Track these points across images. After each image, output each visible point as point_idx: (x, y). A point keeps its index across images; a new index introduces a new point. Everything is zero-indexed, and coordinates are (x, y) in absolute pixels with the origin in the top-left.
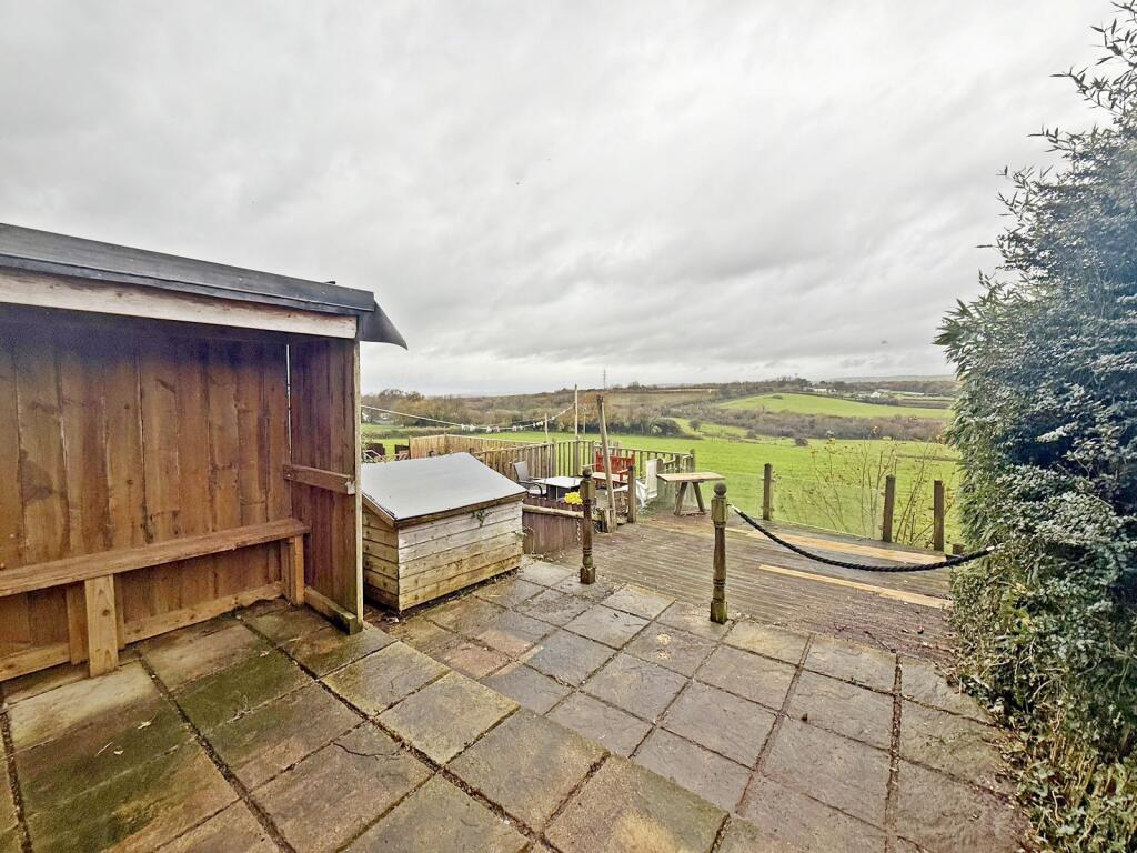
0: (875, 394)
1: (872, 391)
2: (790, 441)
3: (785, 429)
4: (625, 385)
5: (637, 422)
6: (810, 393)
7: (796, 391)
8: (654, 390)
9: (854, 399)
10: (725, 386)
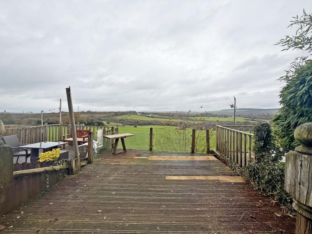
0: (150, 115)
1: (149, 114)
2: (133, 126)
3: (132, 124)
4: (86, 111)
5: (90, 122)
6: (137, 115)
7: (133, 114)
8: (96, 113)
9: (146, 116)
10: (116, 112)
